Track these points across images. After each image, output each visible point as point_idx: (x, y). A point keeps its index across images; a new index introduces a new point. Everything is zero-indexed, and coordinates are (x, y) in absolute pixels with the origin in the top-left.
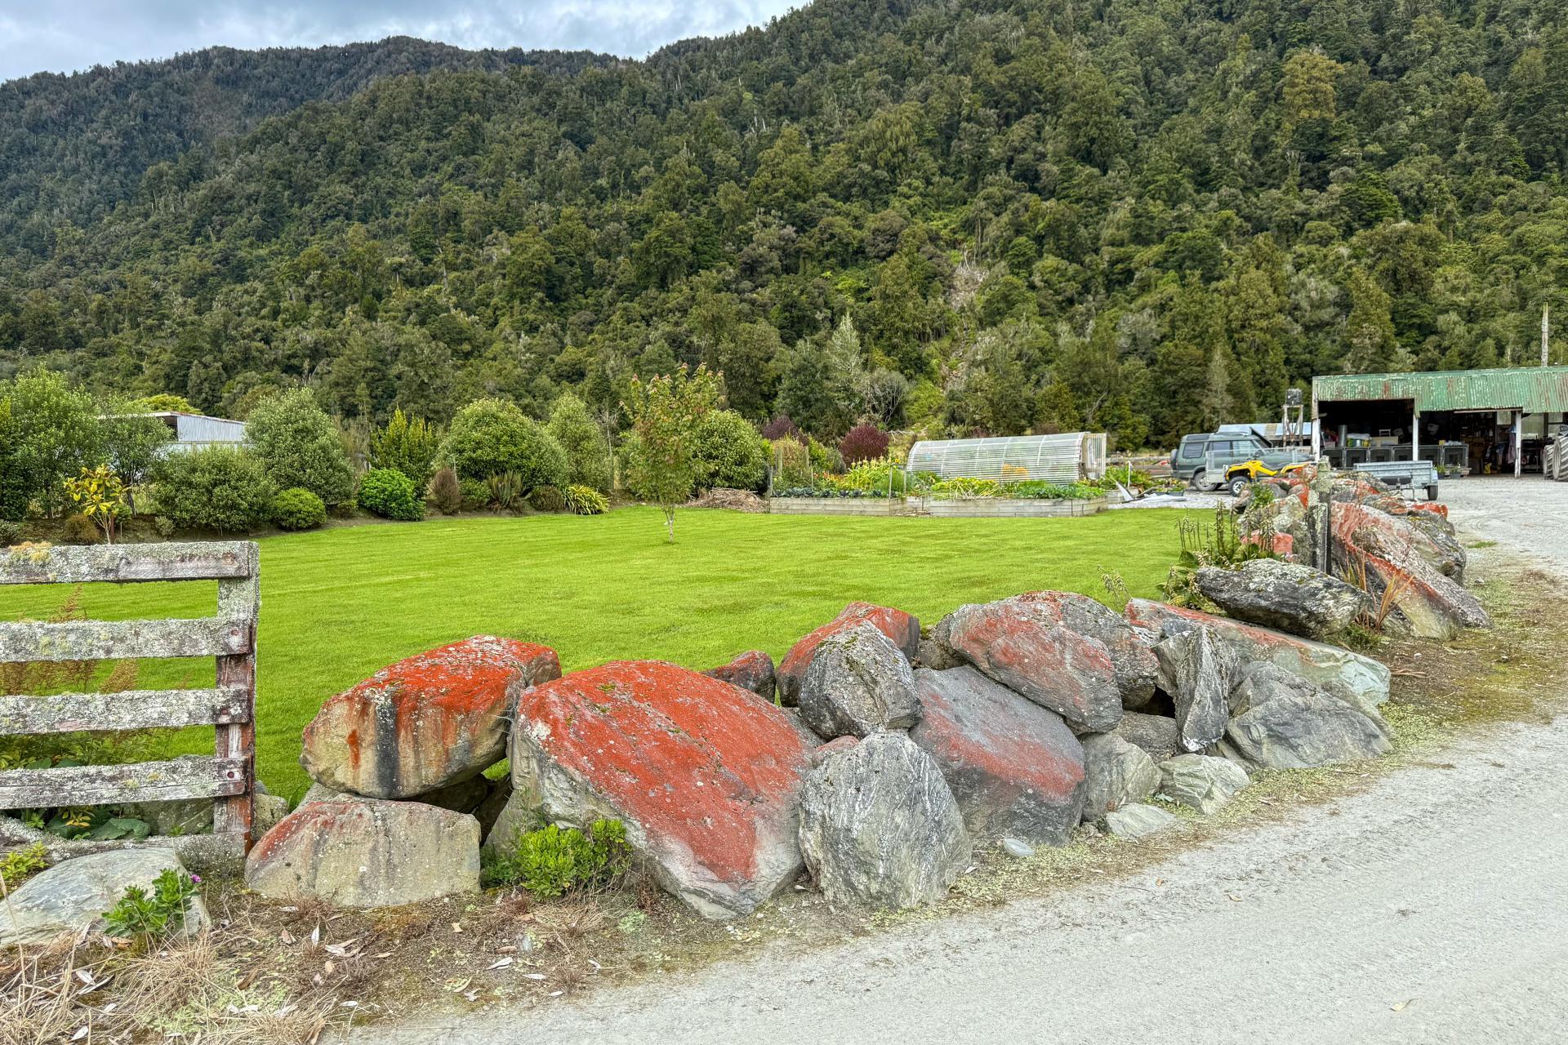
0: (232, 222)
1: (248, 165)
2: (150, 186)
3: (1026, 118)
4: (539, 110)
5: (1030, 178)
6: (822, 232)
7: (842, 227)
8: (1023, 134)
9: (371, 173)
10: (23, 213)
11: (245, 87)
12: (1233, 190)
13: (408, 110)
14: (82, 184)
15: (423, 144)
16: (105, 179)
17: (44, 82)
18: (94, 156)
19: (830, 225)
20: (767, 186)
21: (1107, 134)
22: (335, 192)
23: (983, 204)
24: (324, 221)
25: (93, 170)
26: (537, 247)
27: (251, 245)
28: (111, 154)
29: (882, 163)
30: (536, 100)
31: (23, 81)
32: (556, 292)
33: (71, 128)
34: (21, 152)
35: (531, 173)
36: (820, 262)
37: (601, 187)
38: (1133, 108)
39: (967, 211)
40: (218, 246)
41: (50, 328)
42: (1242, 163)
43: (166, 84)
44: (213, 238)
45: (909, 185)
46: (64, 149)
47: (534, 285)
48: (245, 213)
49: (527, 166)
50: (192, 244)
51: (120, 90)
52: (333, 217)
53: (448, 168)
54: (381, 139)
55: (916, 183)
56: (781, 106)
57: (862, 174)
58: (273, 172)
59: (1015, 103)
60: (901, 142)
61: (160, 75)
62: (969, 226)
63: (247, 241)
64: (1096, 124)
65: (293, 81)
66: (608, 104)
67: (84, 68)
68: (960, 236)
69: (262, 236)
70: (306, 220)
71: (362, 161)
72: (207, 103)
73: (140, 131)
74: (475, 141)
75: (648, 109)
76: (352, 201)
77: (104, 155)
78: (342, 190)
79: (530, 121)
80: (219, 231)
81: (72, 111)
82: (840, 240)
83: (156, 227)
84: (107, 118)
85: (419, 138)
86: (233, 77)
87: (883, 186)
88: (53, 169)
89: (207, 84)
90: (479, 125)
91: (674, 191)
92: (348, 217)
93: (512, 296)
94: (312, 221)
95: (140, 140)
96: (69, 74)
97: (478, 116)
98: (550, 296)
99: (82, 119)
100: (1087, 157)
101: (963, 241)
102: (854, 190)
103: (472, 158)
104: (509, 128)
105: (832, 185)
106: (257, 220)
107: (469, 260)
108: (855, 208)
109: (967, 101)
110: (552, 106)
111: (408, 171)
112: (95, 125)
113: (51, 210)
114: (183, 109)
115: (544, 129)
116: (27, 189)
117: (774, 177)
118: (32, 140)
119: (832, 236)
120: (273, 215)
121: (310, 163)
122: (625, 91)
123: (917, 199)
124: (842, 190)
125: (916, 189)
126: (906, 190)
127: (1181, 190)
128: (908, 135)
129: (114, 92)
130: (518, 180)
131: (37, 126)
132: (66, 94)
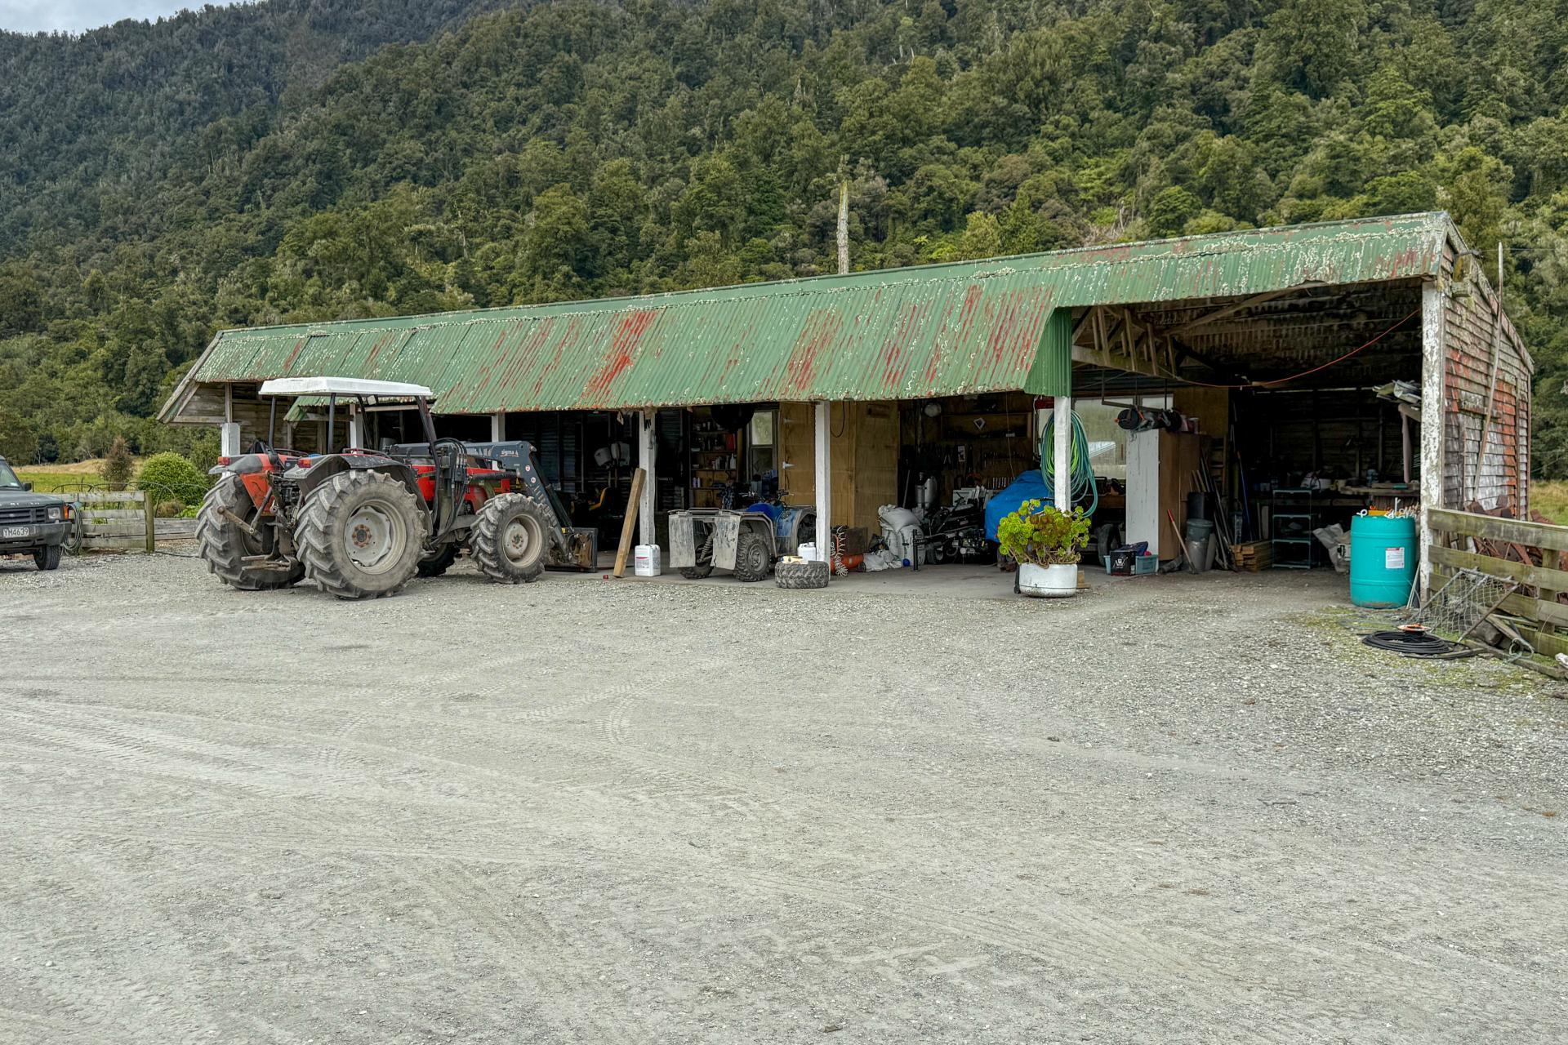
0: (285, 186)
1: (316, 119)
2: (207, 146)
3: (1234, 34)
4: (653, 48)
5: (1216, 113)
6: (919, 185)
7: (945, 178)
8: (1225, 55)
9: (449, 126)
10: (88, 180)
11: (344, 31)
12: (1491, 120)
13: (497, 50)
14: (154, 146)
15: (512, 91)
16: (180, 140)
17: (127, 30)
18: (170, 115)
19: (929, 176)
20: (863, 127)
21: (1326, 50)
22: (403, 150)
23: (1145, 145)
24: (387, 184)
25: (168, 129)
26: (564, 208)
27: (304, 213)
28: (188, 110)
29: (1021, 95)
30: (652, 35)
31: (105, 30)
32: (588, 266)
33: (149, 82)
34: (94, 111)
35: (632, 124)
36: (914, 223)
37: (694, 138)
38: (1393, 18)
39: (1126, 156)
40: (266, 214)
41: (31, 308)
42: (1512, 83)
43: (257, 30)
44: (263, 205)
45: (1057, 124)
46: (139, 107)
47: (558, 256)
48: (300, 177)
49: (627, 115)
50: (241, 212)
51: (206, 39)
52: (398, 179)
53: (536, 120)
54: (465, 85)
55: (1065, 120)
56: (936, 31)
57: (999, 112)
58: (337, 126)
59: (1221, 14)
60: (1047, 67)
61: (251, 19)
62: (1129, 176)
63: (299, 208)
64: (1311, 37)
65: (399, 23)
66: (737, 40)
67: (169, 14)
68: (1116, 189)
69: (316, 202)
70: (366, 183)
71: (438, 112)
72: (302, 51)
73: (224, 85)
74: (569, 87)
75: (788, 43)
76: (422, 160)
77: (182, 113)
78: (412, 147)
79: (642, 61)
80: (270, 197)
81: (152, 63)
82: (941, 195)
83: (207, 193)
84: (187, 70)
85: (508, 83)
86: (331, 19)
87: (1022, 125)
88: (126, 129)
89: (303, 28)
90: (577, 67)
91: (765, 139)
92: (415, 179)
93: (535, 271)
94: (374, 184)
95: (222, 94)
96: (153, 22)
97: (574, 55)
98: (580, 271)
99: (162, 71)
100: (1299, 81)
101: (1121, 194)
102: (986, 132)
103: (566, 106)
104: (615, 70)
105: (958, 126)
106: (312, 183)
107: (509, 228)
108: (976, 155)
109: (1156, 14)
110: (669, 42)
111: (490, 123)
112: (174, 79)
113: (118, 176)
114: (273, 58)
115: (657, 68)
116: (96, 152)
117: (871, 115)
118: (106, 97)
119: (931, 189)
120: (329, 177)
121: (383, 115)
122: (759, 20)
123: (1065, 141)
124: (965, 132)
125: (1066, 128)
126: (1050, 128)
127: (1416, 121)
128: (1057, 58)
129: (200, 41)
130: (615, 132)
131: (113, 82)
132: (147, 44)
